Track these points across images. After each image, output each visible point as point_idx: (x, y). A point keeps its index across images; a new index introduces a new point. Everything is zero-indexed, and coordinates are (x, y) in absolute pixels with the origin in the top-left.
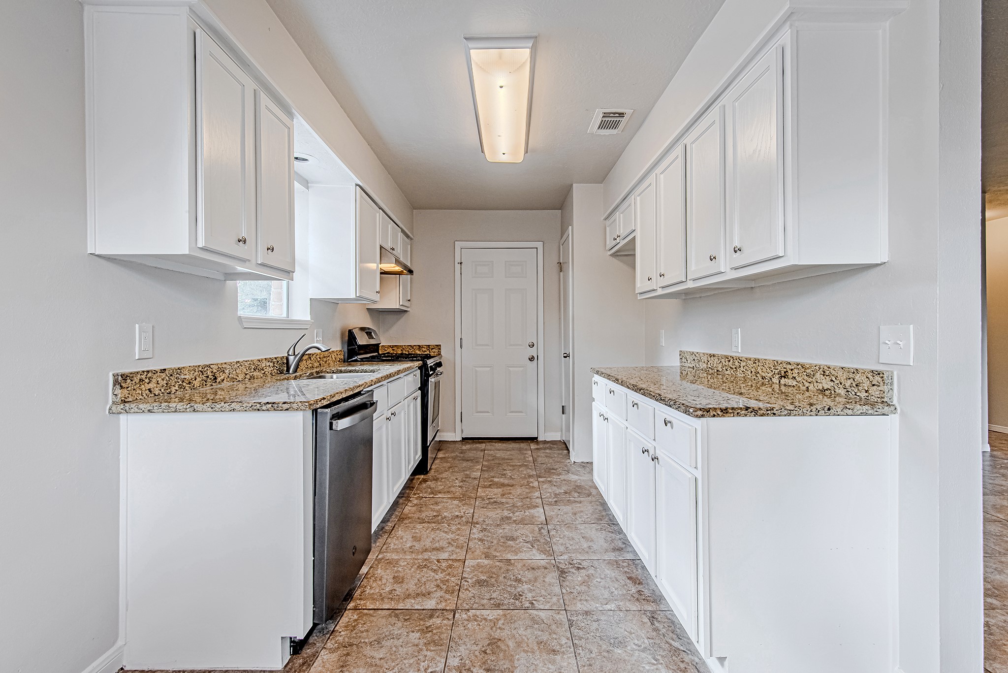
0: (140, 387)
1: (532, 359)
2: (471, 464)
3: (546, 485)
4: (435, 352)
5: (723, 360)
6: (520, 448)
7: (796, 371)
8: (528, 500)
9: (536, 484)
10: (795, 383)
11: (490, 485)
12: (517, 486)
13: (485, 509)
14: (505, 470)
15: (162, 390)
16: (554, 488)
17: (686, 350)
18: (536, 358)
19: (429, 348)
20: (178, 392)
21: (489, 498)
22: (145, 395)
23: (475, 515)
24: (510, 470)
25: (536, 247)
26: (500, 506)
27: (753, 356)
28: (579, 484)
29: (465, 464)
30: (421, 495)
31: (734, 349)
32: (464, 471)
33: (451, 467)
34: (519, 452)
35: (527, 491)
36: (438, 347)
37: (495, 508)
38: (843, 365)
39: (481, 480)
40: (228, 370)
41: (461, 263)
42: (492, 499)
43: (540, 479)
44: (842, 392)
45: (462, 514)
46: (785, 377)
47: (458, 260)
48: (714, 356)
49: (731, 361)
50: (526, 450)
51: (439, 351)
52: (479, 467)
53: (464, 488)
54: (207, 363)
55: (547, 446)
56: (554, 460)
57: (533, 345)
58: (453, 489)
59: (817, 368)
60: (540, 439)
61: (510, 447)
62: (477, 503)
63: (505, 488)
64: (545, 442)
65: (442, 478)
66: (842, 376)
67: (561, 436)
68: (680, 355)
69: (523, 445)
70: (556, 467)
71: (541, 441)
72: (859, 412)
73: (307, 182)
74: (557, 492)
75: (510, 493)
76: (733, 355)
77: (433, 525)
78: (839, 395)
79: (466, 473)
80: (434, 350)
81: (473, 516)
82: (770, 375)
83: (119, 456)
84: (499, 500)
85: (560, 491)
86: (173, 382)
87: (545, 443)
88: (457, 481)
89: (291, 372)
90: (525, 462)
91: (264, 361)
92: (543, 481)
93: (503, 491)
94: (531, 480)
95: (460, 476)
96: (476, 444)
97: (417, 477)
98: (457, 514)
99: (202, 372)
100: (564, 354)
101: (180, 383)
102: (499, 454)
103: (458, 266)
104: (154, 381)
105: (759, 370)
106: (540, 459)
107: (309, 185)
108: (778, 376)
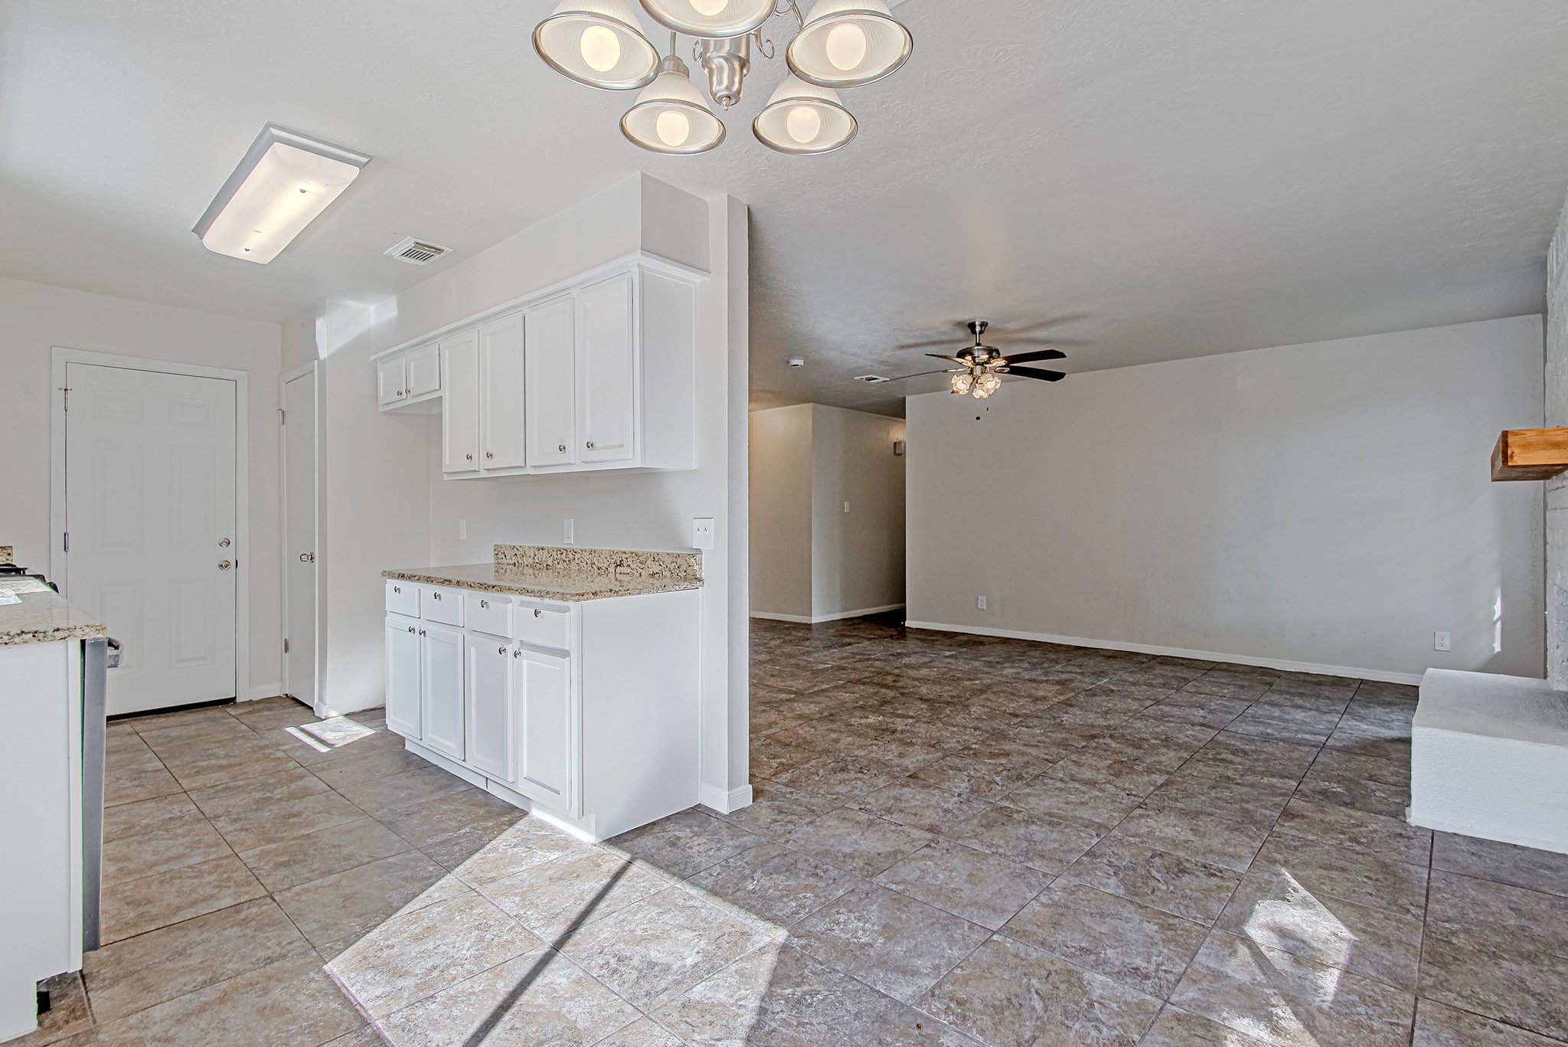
5: (554, 554)
7: (631, 559)
10: (629, 570)
17: (506, 544)
27: (589, 547)
31: (566, 541)
38: (669, 552)
44: (668, 574)
46: (620, 566)
48: (542, 549)
49: (564, 553)
55: (256, 707)
59: (649, 555)
66: (668, 561)
68: (495, 550)
72: (682, 588)
76: (565, 547)
78: (665, 577)
82: (606, 565)
105: (595, 561)
108: (614, 565)
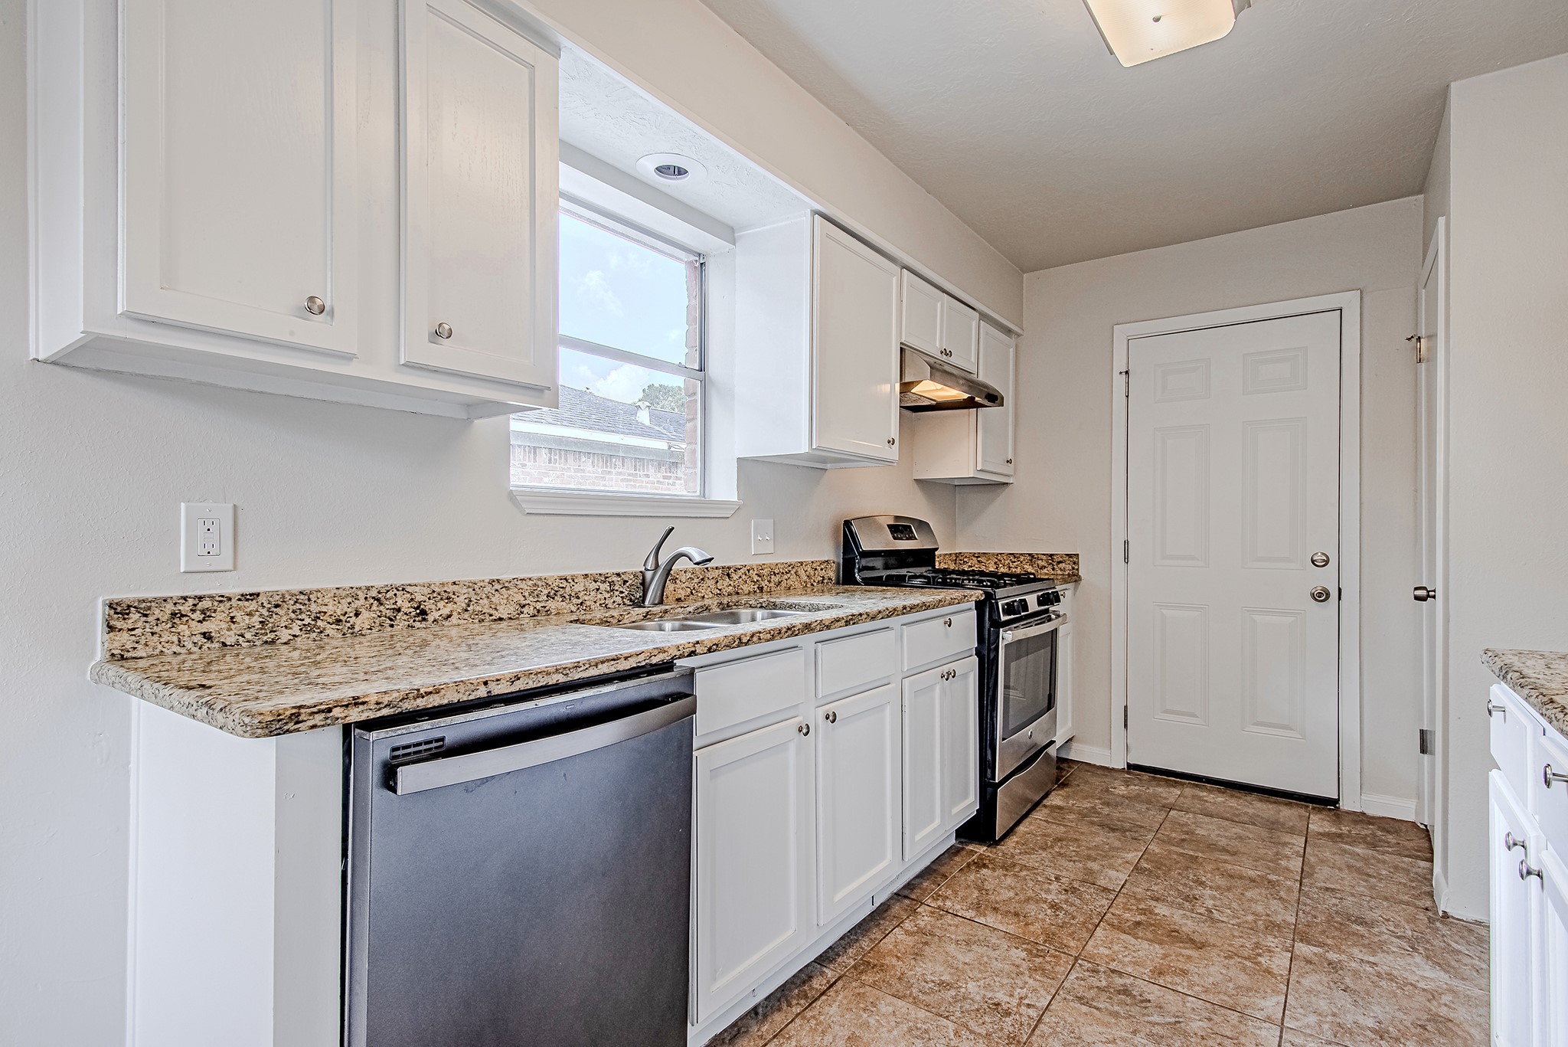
0: (173, 630)
1: (1321, 596)
2: (1117, 844)
3: (1315, 977)
4: (1064, 570)
6: (1276, 822)
8: (1234, 1017)
9: (1280, 962)
11: (1138, 924)
12: (1214, 952)
13: (1085, 1009)
14: (1202, 884)
15: (248, 636)
16: (1343, 1000)
18: (1334, 594)
19: (1052, 560)
20: (299, 639)
21: (1113, 971)
22: (189, 645)
23: (1046, 1019)
24: (1218, 888)
25: (1338, 306)
26: (1135, 1010)
28: (1444, 1011)
29: (1101, 838)
30: (948, 904)
32: (1089, 858)
33: (1060, 840)
34: (1265, 834)
35: (1243, 979)
36: (1073, 558)
37: (1116, 1015)
39: (1120, 899)
40: (462, 597)
41: (1127, 372)
42: (1120, 974)
43: (1302, 949)
45: (1015, 1001)
47: (1120, 365)
50: (1292, 831)
51: (1073, 568)
52: (1133, 856)
53: (1061, 915)
54: (398, 583)
56: (1372, 888)
57: (1327, 562)
58: (1031, 908)
60: (1345, 805)
61: (1246, 813)
62: (1072, 977)
63: (1177, 948)
64: (1361, 818)
65: (1024, 867)
67: (1419, 811)
69: (1288, 813)
70: (1375, 915)
71: (1348, 813)
73: (732, 230)
74: (1348, 1020)
75: (1184, 972)
77: (922, 1014)
79: (1090, 864)
80: (1062, 566)
81: (1039, 1021)
83: (129, 763)
84: (1142, 987)
85: (1361, 1020)
86: (284, 618)
87: (1356, 822)
88: (1054, 886)
89: (647, 603)
90: (1274, 871)
91: (581, 579)
92: (1310, 956)
93: (1165, 956)
94: (1271, 941)
95: (1070, 871)
96: (1158, 785)
97: (970, 847)
98: (1001, 996)
99: (378, 600)
100: (1416, 589)
101: (307, 621)
102: (1208, 829)
103: (1119, 381)
104: (219, 618)
106: (1322, 874)
107: (736, 235)
